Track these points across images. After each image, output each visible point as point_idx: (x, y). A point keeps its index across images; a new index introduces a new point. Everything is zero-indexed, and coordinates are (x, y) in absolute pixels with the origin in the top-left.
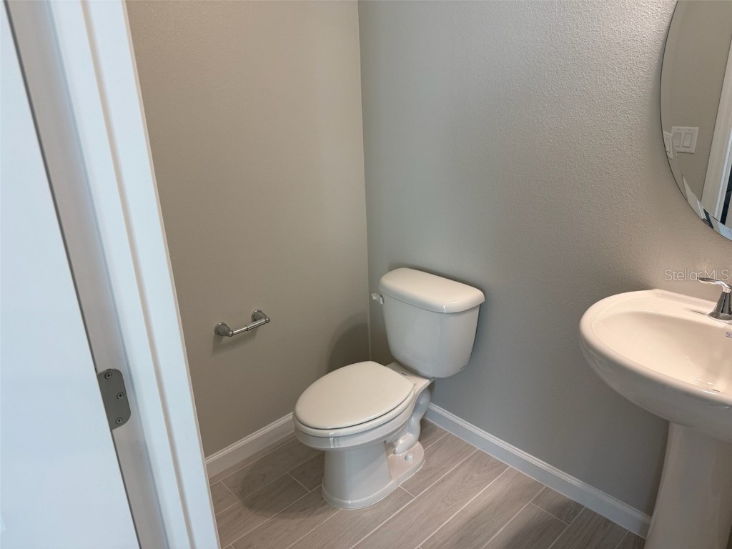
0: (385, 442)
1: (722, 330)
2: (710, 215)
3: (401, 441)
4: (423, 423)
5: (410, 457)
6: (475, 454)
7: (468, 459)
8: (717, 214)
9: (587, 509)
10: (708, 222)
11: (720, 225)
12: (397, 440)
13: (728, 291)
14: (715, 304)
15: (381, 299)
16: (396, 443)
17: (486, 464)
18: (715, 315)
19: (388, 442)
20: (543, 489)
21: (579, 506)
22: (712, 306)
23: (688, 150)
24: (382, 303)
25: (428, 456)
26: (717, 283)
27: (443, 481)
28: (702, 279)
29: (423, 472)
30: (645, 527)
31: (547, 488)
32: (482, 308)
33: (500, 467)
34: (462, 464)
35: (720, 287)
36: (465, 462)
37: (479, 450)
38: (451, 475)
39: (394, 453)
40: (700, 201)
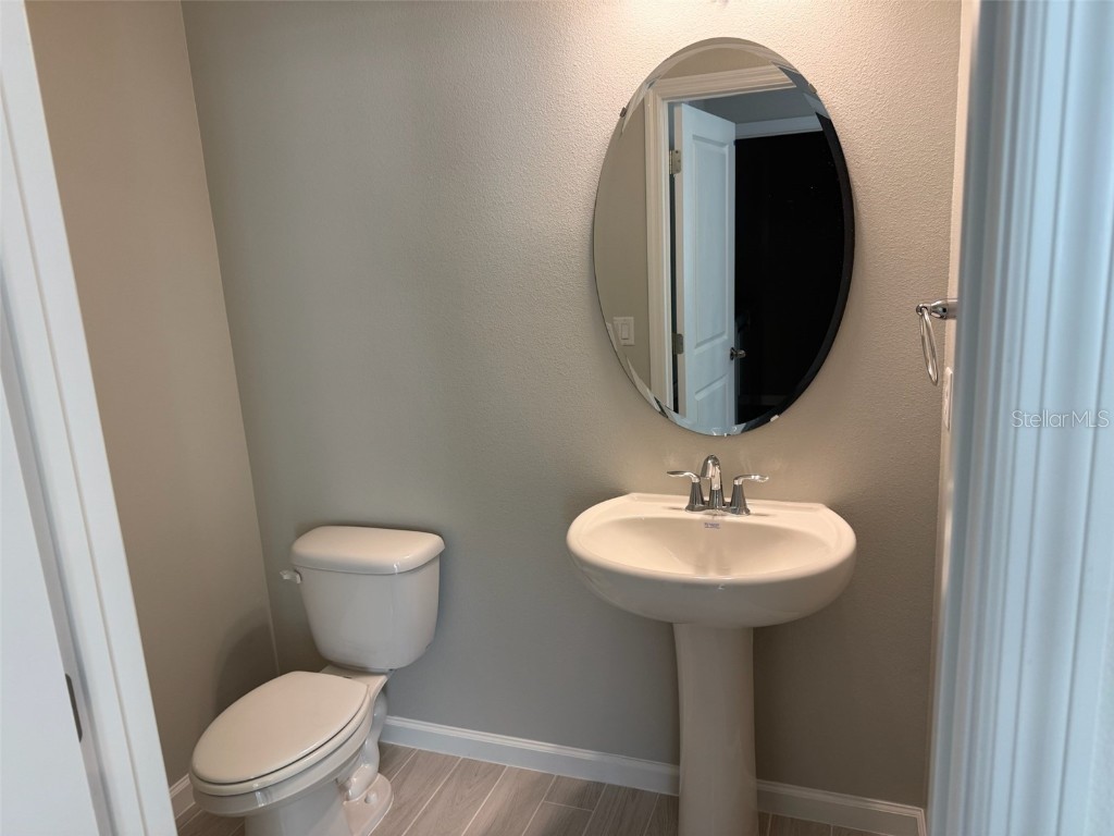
0: (336, 780)
1: (700, 521)
2: (663, 404)
3: (354, 779)
4: (382, 747)
5: (373, 797)
6: (459, 765)
7: (453, 775)
8: (669, 402)
9: (609, 785)
10: (663, 412)
11: (674, 414)
12: (348, 779)
13: (697, 481)
14: (688, 498)
15: (298, 576)
16: (348, 784)
17: (475, 773)
18: (691, 508)
19: (339, 780)
20: (554, 779)
21: (600, 785)
22: (685, 501)
23: (627, 342)
24: (299, 581)
25: (396, 790)
26: (687, 474)
27: (425, 813)
28: (673, 473)
29: (396, 810)
30: (676, 781)
31: (559, 777)
32: (443, 558)
33: (494, 771)
34: (446, 784)
35: (689, 478)
36: (449, 779)
37: (464, 759)
38: (434, 801)
39: (348, 799)
40: (650, 389)
